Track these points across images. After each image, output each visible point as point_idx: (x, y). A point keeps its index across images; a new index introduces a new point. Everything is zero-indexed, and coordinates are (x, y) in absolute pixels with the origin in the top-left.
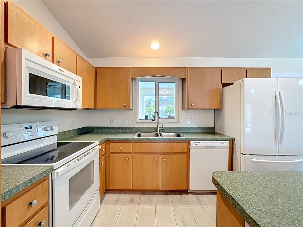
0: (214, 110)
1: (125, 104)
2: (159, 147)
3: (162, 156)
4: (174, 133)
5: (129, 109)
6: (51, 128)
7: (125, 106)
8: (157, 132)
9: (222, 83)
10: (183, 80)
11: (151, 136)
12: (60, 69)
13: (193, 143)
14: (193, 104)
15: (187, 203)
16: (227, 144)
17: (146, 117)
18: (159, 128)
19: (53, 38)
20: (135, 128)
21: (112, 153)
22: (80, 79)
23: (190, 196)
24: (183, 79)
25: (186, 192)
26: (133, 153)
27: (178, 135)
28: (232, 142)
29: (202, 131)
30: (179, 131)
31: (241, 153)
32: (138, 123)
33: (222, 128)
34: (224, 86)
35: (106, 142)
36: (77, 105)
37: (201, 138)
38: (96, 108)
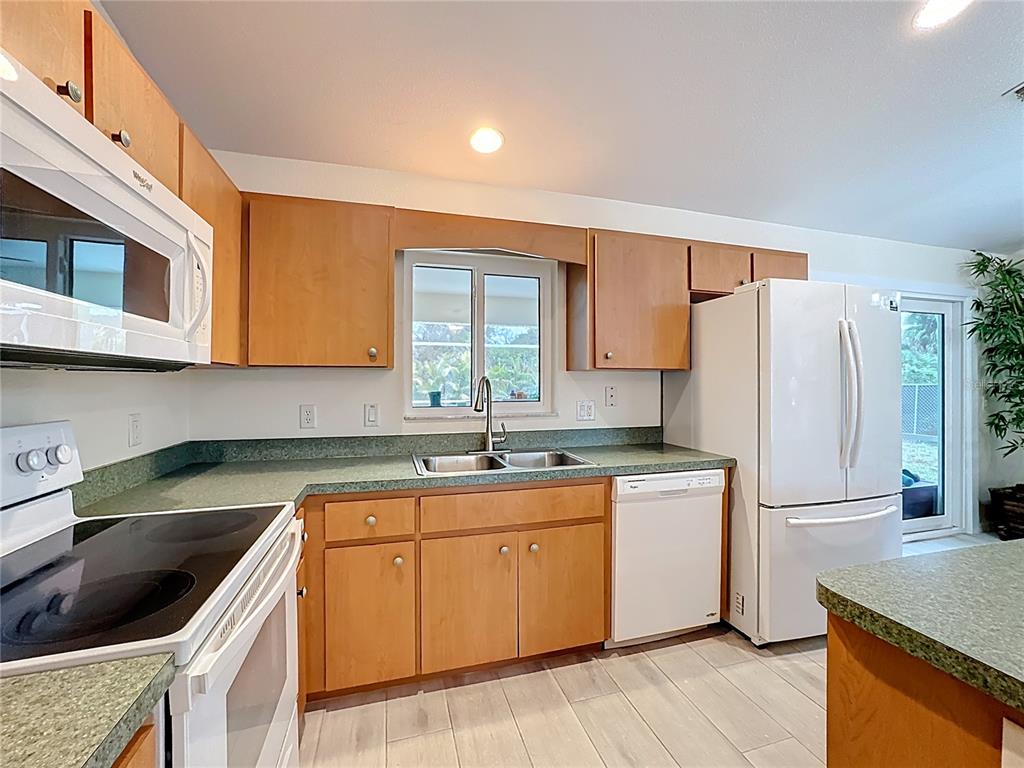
0: (659, 374)
1: (373, 349)
2: (514, 506)
3: (523, 537)
4: (546, 453)
5: (387, 367)
6: (52, 458)
7: (372, 357)
8: (485, 450)
9: (690, 288)
10: (573, 272)
11: (466, 465)
12: (136, 176)
13: (625, 482)
14: (610, 354)
15: (614, 688)
16: (717, 477)
17: (435, 399)
18: (493, 435)
19: (88, 15)
20: (403, 439)
21: (331, 545)
22: (206, 231)
23: (615, 661)
24: (569, 265)
25: (597, 650)
26: (418, 537)
27: (561, 460)
28: (730, 468)
30: (559, 446)
31: (760, 505)
32: (415, 419)
34: (697, 297)
35: (311, 503)
36: (197, 346)
37: (647, 466)
38: (246, 363)
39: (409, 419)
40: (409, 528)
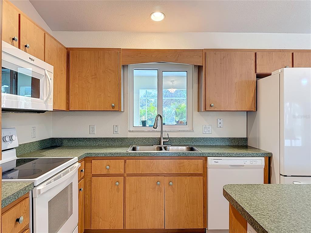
0: (246, 112)
1: (113, 104)
4: (185, 147)
5: (119, 111)
7: (113, 107)
8: (160, 145)
9: (256, 73)
10: (199, 68)
11: (152, 150)
12: (30, 58)
13: (212, 159)
14: (212, 105)
16: (261, 161)
17: (144, 123)
18: (164, 138)
19: (19, 15)
20: (128, 139)
21: (94, 176)
24: (199, 66)
26: (125, 175)
27: (192, 149)
28: (269, 159)
29: (227, 144)
30: (191, 144)
31: (281, 175)
33: (257, 140)
34: (259, 76)
35: (86, 160)
36: (48, 105)
37: (224, 154)
38: (68, 110)
39: (130, 131)
40: (122, 171)
